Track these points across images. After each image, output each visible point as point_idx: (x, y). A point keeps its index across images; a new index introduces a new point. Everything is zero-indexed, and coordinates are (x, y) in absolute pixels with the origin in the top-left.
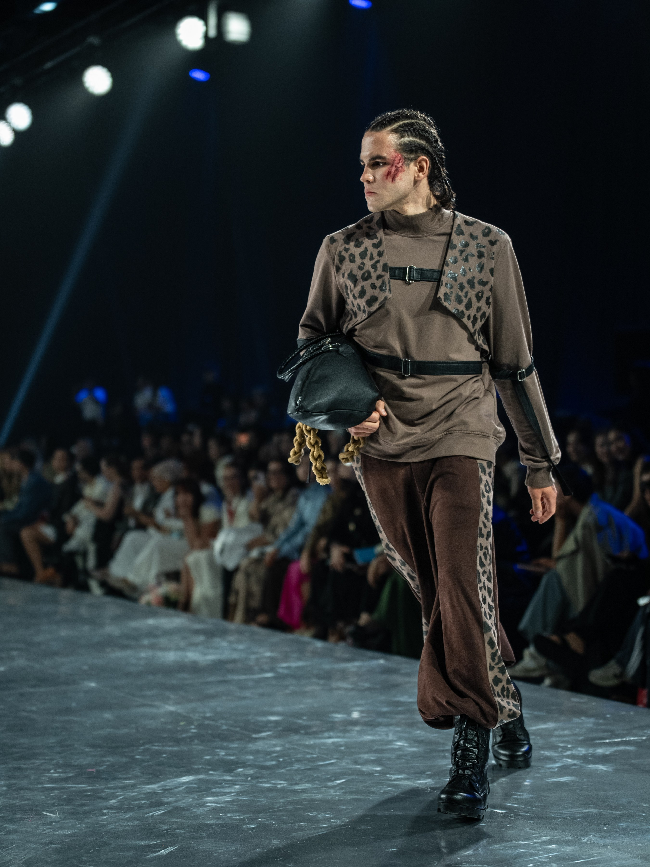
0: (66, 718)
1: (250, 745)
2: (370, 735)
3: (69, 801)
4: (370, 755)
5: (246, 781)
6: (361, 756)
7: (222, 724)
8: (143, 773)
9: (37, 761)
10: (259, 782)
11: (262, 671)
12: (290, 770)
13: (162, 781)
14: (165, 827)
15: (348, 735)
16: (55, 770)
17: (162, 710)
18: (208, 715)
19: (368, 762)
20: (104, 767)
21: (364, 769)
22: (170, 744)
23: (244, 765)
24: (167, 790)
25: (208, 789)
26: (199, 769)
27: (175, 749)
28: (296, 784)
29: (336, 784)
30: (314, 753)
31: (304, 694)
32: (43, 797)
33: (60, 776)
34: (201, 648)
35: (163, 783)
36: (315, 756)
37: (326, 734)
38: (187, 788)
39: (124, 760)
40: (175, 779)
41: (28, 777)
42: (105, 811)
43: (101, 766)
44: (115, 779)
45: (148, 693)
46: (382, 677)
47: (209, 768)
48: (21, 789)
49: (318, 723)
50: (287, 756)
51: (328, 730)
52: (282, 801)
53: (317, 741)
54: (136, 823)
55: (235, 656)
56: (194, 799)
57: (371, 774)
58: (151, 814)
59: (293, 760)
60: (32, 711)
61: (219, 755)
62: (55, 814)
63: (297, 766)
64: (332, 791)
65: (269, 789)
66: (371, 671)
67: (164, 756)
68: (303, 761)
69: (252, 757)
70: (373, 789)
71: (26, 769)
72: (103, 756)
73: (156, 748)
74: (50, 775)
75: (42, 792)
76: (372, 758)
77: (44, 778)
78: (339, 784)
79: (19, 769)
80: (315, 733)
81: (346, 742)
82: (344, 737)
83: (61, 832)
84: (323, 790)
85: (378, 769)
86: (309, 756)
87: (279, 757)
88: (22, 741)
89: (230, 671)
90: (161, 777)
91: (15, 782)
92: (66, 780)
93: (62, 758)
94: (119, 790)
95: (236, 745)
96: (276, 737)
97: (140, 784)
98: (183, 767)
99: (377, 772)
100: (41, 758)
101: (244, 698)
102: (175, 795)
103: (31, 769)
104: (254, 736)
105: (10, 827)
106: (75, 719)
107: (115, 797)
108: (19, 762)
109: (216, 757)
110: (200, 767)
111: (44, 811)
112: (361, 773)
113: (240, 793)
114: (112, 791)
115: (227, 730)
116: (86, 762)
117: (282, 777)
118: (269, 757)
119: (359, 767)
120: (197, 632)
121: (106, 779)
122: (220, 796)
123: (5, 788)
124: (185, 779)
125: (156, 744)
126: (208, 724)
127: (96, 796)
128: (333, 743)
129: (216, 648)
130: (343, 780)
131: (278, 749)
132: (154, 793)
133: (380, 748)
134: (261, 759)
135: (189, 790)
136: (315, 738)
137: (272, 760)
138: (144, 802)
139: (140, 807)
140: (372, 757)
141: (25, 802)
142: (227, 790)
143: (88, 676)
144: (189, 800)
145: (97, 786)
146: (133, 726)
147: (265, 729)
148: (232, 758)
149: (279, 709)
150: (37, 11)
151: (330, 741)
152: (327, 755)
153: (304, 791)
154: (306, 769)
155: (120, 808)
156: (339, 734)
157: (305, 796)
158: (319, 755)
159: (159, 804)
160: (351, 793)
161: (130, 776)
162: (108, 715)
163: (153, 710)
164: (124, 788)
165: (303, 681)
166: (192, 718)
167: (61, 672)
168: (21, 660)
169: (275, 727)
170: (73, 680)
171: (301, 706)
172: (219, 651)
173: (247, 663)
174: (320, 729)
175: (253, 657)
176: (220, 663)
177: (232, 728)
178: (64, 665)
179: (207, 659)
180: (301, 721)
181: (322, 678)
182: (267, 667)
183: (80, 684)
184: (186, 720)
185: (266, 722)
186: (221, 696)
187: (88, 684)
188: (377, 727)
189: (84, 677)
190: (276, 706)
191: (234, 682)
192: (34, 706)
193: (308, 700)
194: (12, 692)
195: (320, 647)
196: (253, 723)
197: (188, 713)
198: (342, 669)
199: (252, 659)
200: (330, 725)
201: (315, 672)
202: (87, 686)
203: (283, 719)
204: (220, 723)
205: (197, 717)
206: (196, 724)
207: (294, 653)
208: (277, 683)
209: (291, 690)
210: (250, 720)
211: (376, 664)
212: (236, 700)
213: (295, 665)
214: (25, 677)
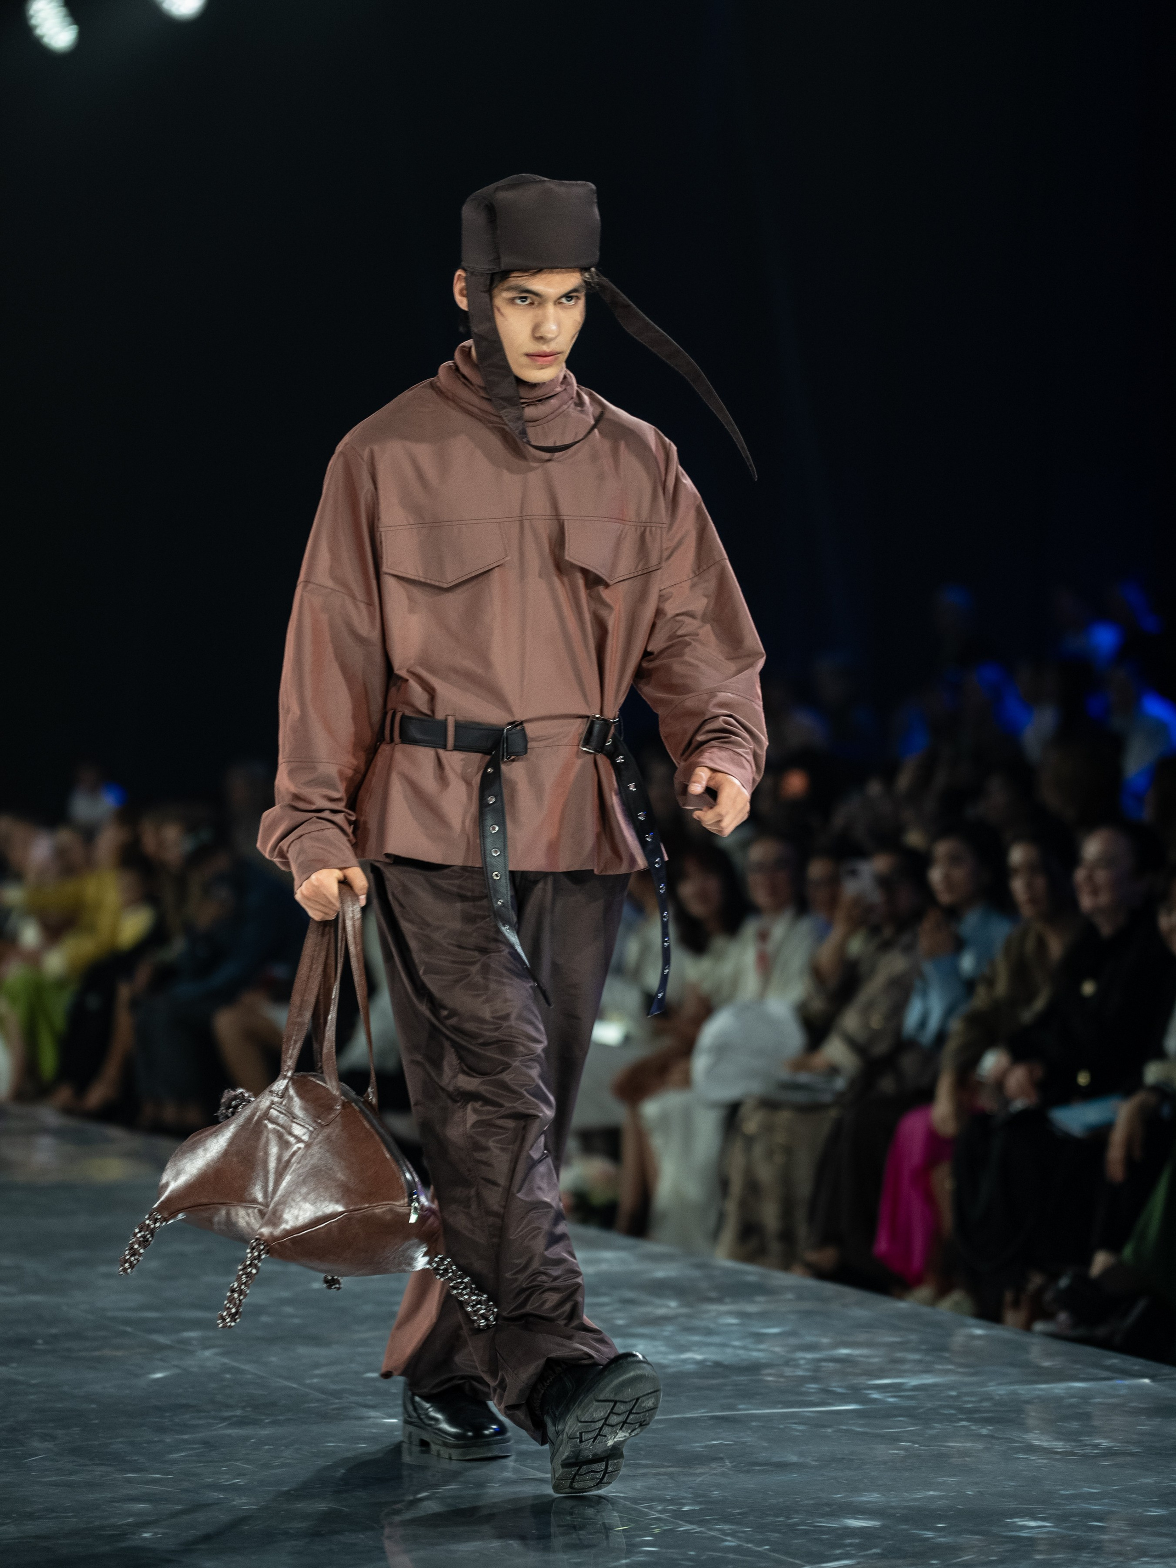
7: (724, 1533)
11: (829, 1396)
18: (686, 1509)
31: (941, 1462)
34: (669, 1329)
46: (1146, 1425)
55: (758, 1354)
60: (235, 1488)
89: (747, 1394)
101: (783, 1466)
120: (661, 1288)
126: (686, 1531)
129: (709, 1332)
143: (379, 1398)
147: (838, 1552)
149: (873, 1497)
165: (933, 1428)
166: (647, 1514)
167: (310, 1386)
168: (208, 1353)
169: (861, 1547)
170: (338, 1409)
171: (931, 1493)
172: (716, 1339)
173: (788, 1371)
174: (982, 1557)
175: (804, 1358)
176: (719, 1369)
177: (749, 1545)
178: (317, 1366)
179: (685, 1361)
180: (929, 1534)
181: (986, 1421)
182: (840, 1387)
183: (361, 1418)
184: (630, 1520)
185: (840, 1532)
186: (721, 1459)
187: (378, 1421)
188: (1135, 1559)
189: (370, 1399)
190: (865, 1491)
191: (754, 1424)
192: (240, 1475)
193: (949, 1476)
194: (185, 1437)
195: (979, 1337)
196: (806, 1532)
197: (635, 1501)
198: (1039, 1397)
199: (802, 1362)
200: (1008, 1546)
201: (968, 1402)
202: (376, 1425)
203: (883, 1527)
204: (718, 1530)
205: (660, 1512)
206: (657, 1531)
207: (916, 1350)
208: (867, 1430)
209: (905, 1449)
210: (797, 1524)
211: (1130, 1387)
212: (759, 1471)
213: (914, 1382)
214: (219, 1398)
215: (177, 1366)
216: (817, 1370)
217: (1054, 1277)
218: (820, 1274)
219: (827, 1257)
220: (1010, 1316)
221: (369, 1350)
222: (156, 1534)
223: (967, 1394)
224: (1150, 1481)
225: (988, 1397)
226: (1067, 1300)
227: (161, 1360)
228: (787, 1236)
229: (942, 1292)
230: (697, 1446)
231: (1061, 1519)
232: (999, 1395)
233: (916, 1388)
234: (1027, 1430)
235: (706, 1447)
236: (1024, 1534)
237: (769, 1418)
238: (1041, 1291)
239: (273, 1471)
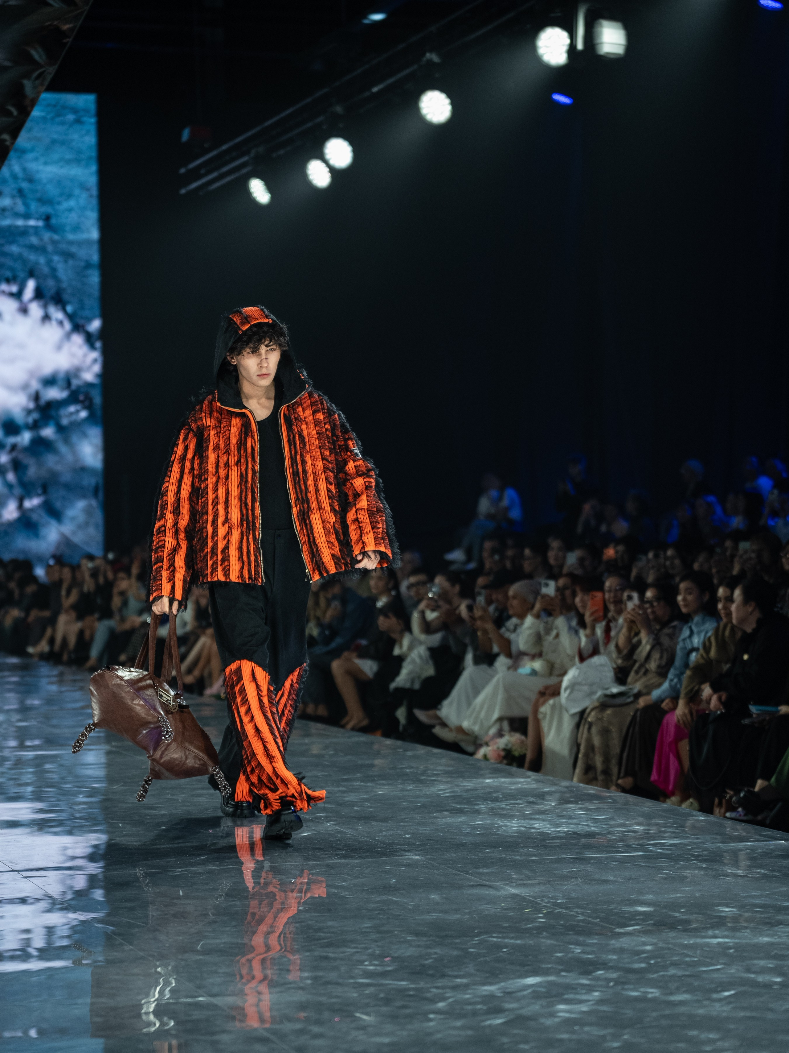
0: (384, 898)
1: (613, 942)
2: (767, 936)
3: (387, 1001)
4: (768, 961)
5: (607, 987)
6: (756, 962)
7: (577, 913)
8: (478, 970)
9: (349, 950)
10: (623, 989)
11: (629, 848)
12: (663, 976)
13: (503, 982)
14: (505, 1040)
15: (738, 934)
16: (370, 962)
17: (502, 893)
18: (559, 901)
19: (763, 971)
20: (431, 961)
21: (760, 979)
22: (513, 935)
23: (604, 966)
24: (508, 994)
25: (559, 995)
26: (548, 969)
27: (519, 942)
28: (671, 994)
29: (722, 997)
30: (694, 955)
31: (682, 879)
32: (355, 995)
33: (376, 969)
34: (551, 816)
35: (503, 984)
36: (696, 959)
37: (710, 933)
38: (533, 992)
39: (455, 953)
40: (519, 980)
41: (336, 968)
42: (432, 1016)
43: (427, 959)
44: (443, 976)
45: (485, 871)
46: (783, 863)
47: (561, 967)
48: (329, 983)
49: (700, 917)
50: (659, 958)
51: (713, 927)
52: (654, 1014)
53: (699, 941)
54: (470, 1032)
55: (594, 828)
56: (543, 1007)
57: (768, 986)
58: (489, 1022)
59: (668, 963)
60: (342, 887)
61: (573, 952)
62: (370, 1015)
63: (672, 971)
64: (717, 1005)
65: (636, 999)
66: (768, 854)
67: (505, 950)
68: (680, 964)
69: (615, 957)
70: (772, 1006)
71: (335, 959)
72: (429, 947)
73: (495, 939)
74: (363, 967)
75: (355, 988)
76: (770, 966)
77: (356, 971)
78: (727, 997)
79: (326, 958)
80: (696, 930)
81: (737, 943)
82: (732, 937)
83: (377, 1040)
84: (707, 1003)
85: (778, 980)
86: (687, 959)
87: (649, 958)
88: (330, 923)
89: (588, 847)
90: (500, 976)
91: (321, 974)
92: (384, 974)
93: (378, 946)
94: (447, 990)
95: (595, 941)
96: (644, 932)
97: (474, 984)
98: (528, 965)
99: (776, 983)
100: (353, 946)
101: (606, 882)
102: (518, 1000)
103: (342, 959)
104: (618, 930)
105: (316, 1029)
106: (395, 899)
107: (443, 999)
108: (327, 949)
109: (570, 955)
110: (549, 966)
111: (357, 1012)
112: (755, 984)
113: (600, 1002)
114: (440, 991)
115: (583, 921)
116: (408, 954)
117: (653, 984)
118: (636, 958)
119: (752, 976)
121: (432, 976)
122: (576, 1004)
123: (309, 982)
124: (531, 981)
125: (494, 935)
126: (560, 913)
127: (420, 996)
128: (719, 943)
129: (571, 818)
130: (732, 992)
131: (648, 948)
132: (492, 997)
133: (779, 953)
134: (627, 960)
135: (536, 995)
136: (696, 937)
137: (641, 962)
138: (479, 1007)
139: (475, 1013)
140: (770, 963)
141: (334, 1000)
142: (585, 997)
143: (411, 846)
144: (535, 1007)
145: (422, 985)
146: (466, 911)
147: (633, 922)
148: (590, 956)
149: (650, 897)
150: (366, 21)
151: (715, 941)
152: (712, 958)
153: (682, 1003)
154: (684, 976)
155: (449, 1013)
156: (727, 933)
157: (683, 1009)
158: (701, 958)
159: (498, 1011)
160: (743, 1009)
161: (461, 973)
162: (434, 897)
163: (492, 892)
164: (455, 988)
165: (680, 864)
166: (540, 904)
167: (378, 840)
168: (329, 824)
169: (644, 920)
170: (393, 851)
171: (678, 895)
172: (574, 821)
173: (610, 837)
174: (703, 925)
175: (617, 831)
176: (575, 836)
177: (590, 919)
178: (381, 831)
179: (558, 831)
180: (677, 914)
181: (705, 861)
182: (634, 844)
183: (402, 856)
184: (532, 907)
185: (634, 913)
186: (577, 877)
187: (411, 857)
188: (776, 926)
189: (406, 847)
190: (646, 894)
191: (592, 861)
192: (345, 881)
193: (686, 887)
194: (319, 863)
195: (702, 821)
196: (617, 913)
197: (535, 897)
198: (731, 849)
199: (616, 832)
200: (715, 920)
201: (697, 852)
202: (409, 859)
203: (655, 911)
204: (575, 911)
205: (546, 903)
206: (545, 911)
207: (670, 827)
208: (647, 864)
209: (666, 874)
210: (612, 909)
211: (775, 845)
212: (595, 883)
213: (670, 842)
214: (334, 845)
215: (314, 830)
216: (624, 836)
217: (737, 792)
218: (624, 790)
219: (627, 782)
220: (717, 810)
221: (406, 824)
222: (305, 908)
223: (696, 848)
224: (784, 889)
225: (707, 850)
226: (743, 803)
227: (305, 826)
228: (606, 772)
229: (684, 799)
230: (565, 872)
231: (742, 907)
232: (712, 848)
233: (671, 845)
234: (725, 865)
235: (568, 872)
236: (723, 914)
237: (600, 858)
238: (731, 797)
239: (362, 880)
